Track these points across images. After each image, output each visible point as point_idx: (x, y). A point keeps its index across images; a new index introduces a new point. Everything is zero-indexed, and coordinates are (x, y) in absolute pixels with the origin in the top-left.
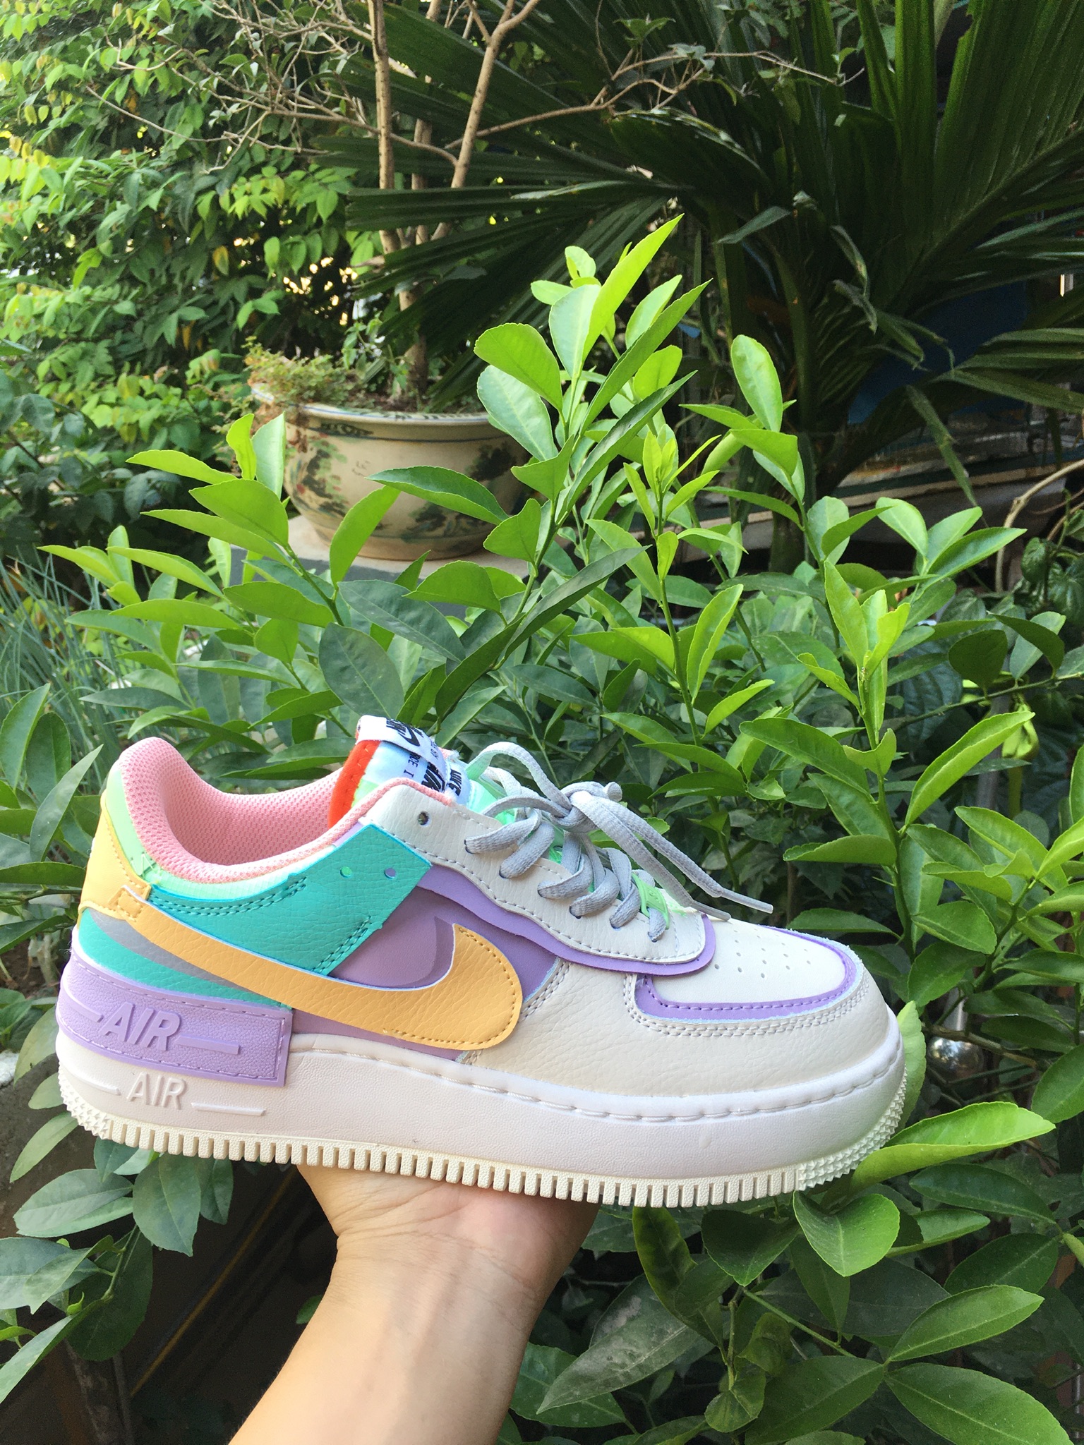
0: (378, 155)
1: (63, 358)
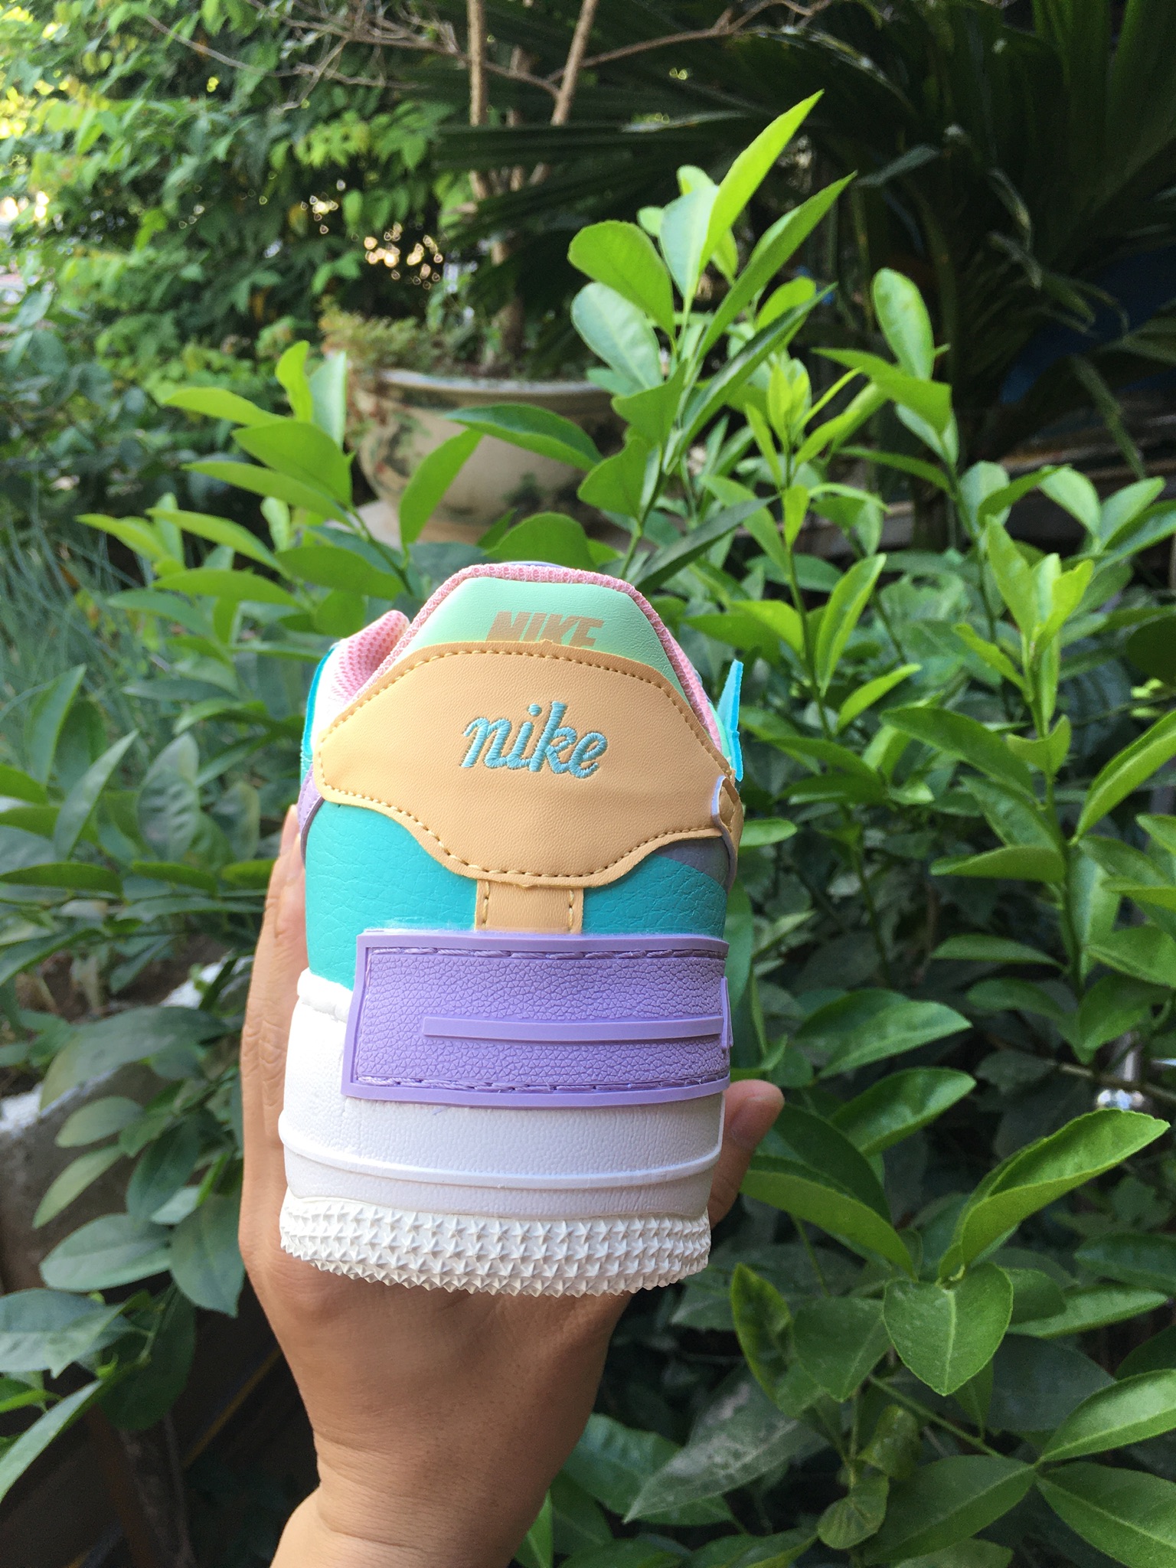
0: (469, 87)
1: (125, 331)
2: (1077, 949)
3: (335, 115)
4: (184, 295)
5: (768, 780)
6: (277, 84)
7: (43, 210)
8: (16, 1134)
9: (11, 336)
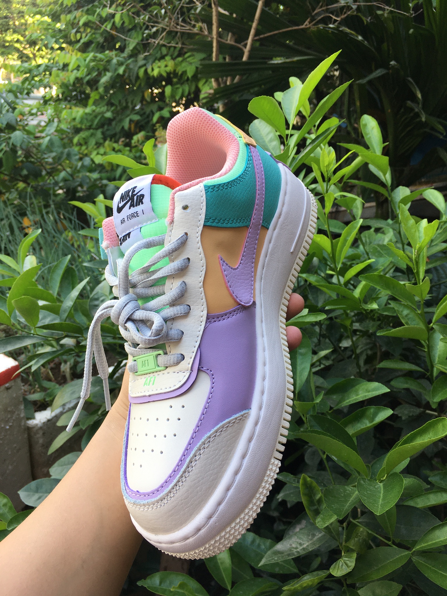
0: (212, 47)
1: (84, 136)
2: (432, 367)
3: (163, 57)
4: (105, 123)
5: (317, 302)
6: (142, 46)
7: (54, 91)
8: (40, 425)
9: (43, 137)
